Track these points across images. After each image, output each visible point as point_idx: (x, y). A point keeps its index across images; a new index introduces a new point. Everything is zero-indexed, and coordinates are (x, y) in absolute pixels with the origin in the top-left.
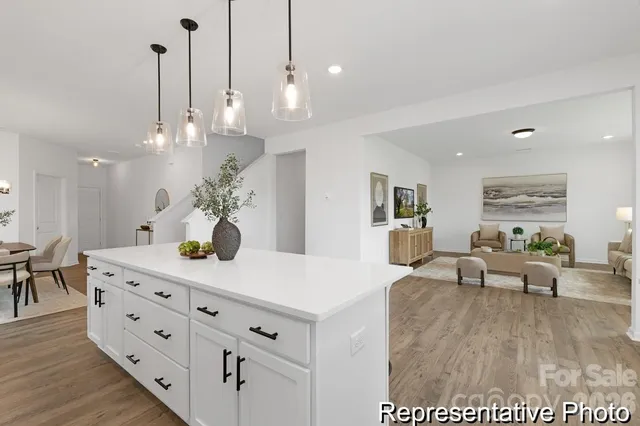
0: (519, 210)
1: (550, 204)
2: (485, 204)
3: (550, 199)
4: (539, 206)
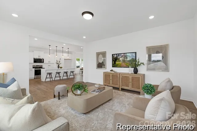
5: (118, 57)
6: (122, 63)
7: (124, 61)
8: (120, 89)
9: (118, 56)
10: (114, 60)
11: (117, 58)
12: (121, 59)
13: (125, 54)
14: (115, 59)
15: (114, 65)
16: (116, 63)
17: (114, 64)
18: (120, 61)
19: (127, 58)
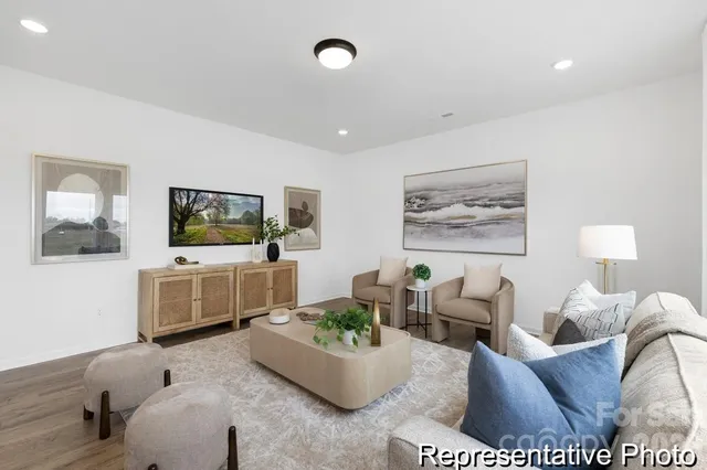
0: (453, 232)
1: (497, 221)
2: (407, 221)
3: (498, 211)
4: (481, 224)
5: (195, 207)
6: (209, 228)
7: (216, 222)
8: (238, 321)
9: (195, 201)
10: (176, 219)
11: (191, 211)
12: (204, 213)
13: (222, 196)
14: (181, 214)
15: (178, 237)
16: (186, 228)
17: (178, 233)
18: (201, 221)
19: (227, 212)
